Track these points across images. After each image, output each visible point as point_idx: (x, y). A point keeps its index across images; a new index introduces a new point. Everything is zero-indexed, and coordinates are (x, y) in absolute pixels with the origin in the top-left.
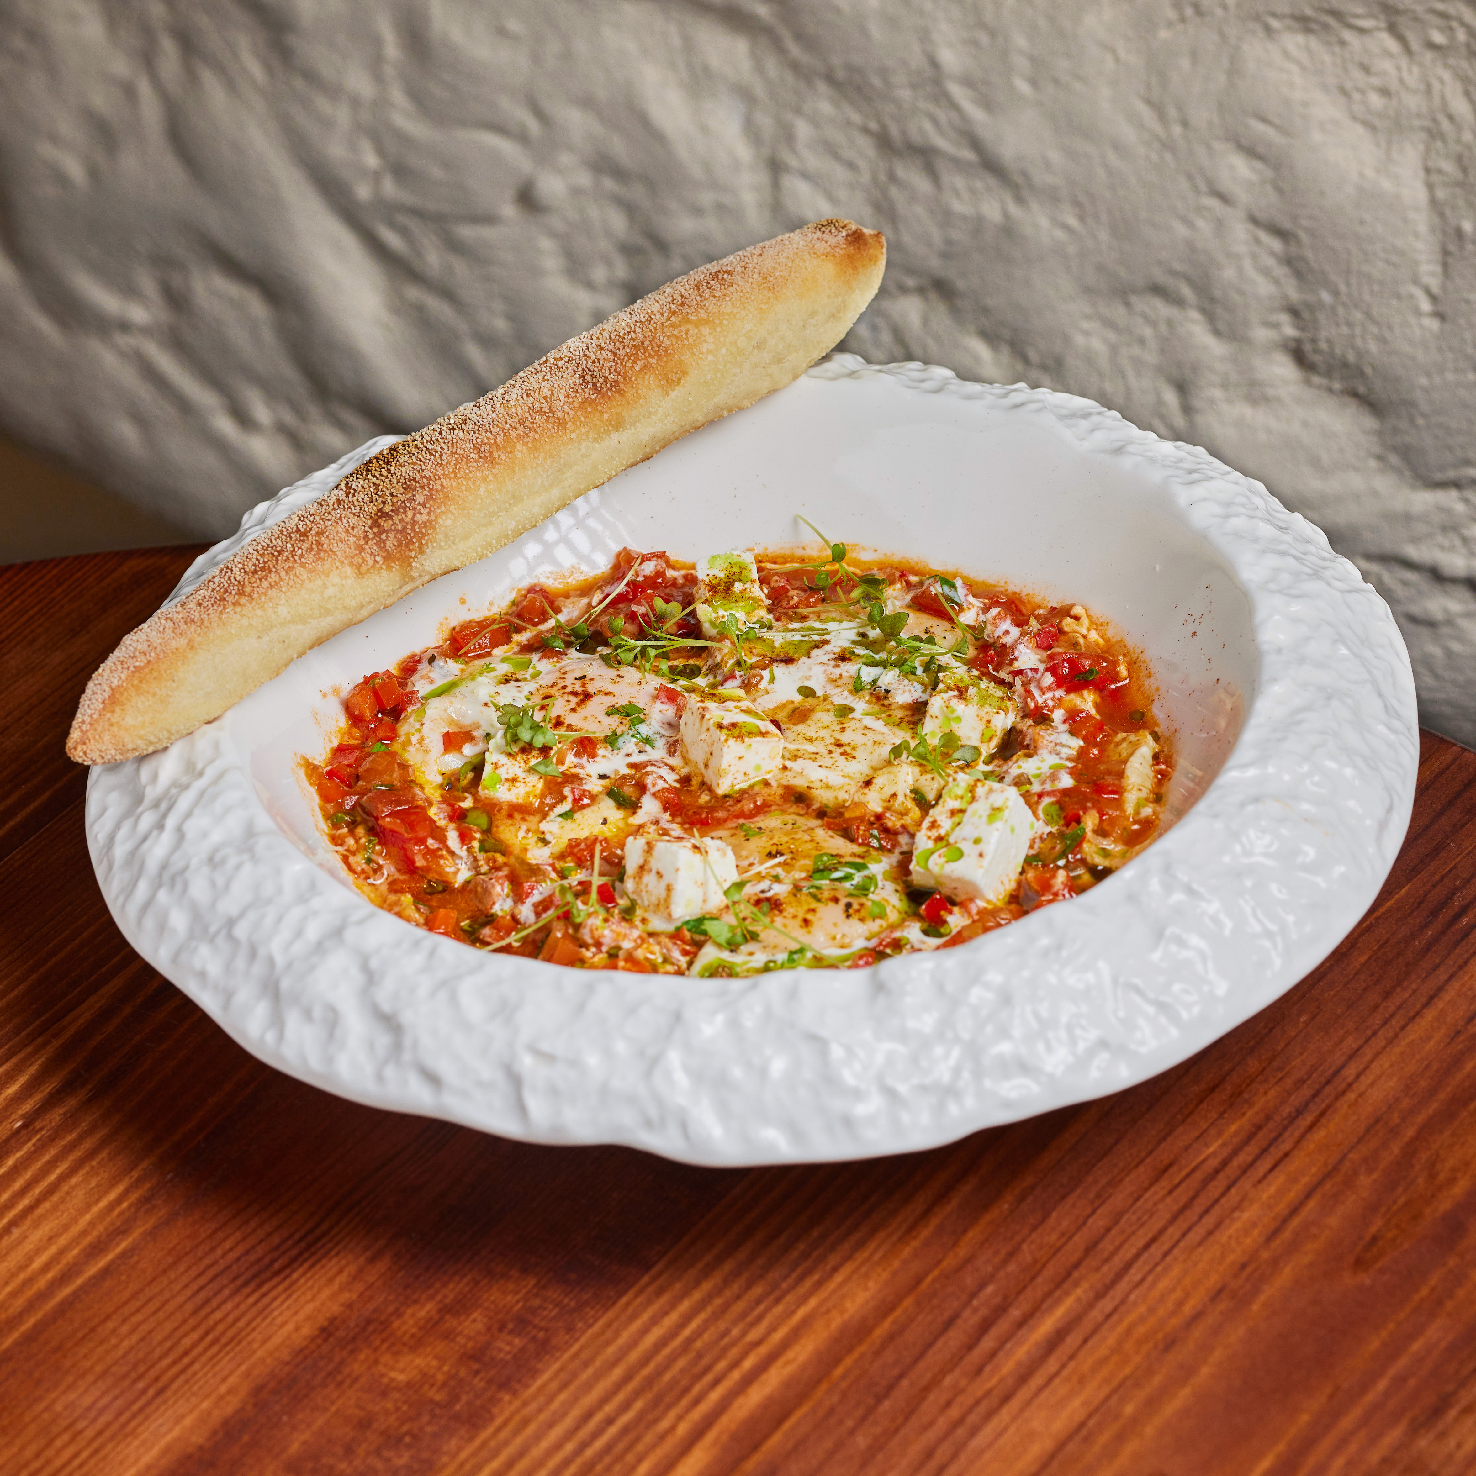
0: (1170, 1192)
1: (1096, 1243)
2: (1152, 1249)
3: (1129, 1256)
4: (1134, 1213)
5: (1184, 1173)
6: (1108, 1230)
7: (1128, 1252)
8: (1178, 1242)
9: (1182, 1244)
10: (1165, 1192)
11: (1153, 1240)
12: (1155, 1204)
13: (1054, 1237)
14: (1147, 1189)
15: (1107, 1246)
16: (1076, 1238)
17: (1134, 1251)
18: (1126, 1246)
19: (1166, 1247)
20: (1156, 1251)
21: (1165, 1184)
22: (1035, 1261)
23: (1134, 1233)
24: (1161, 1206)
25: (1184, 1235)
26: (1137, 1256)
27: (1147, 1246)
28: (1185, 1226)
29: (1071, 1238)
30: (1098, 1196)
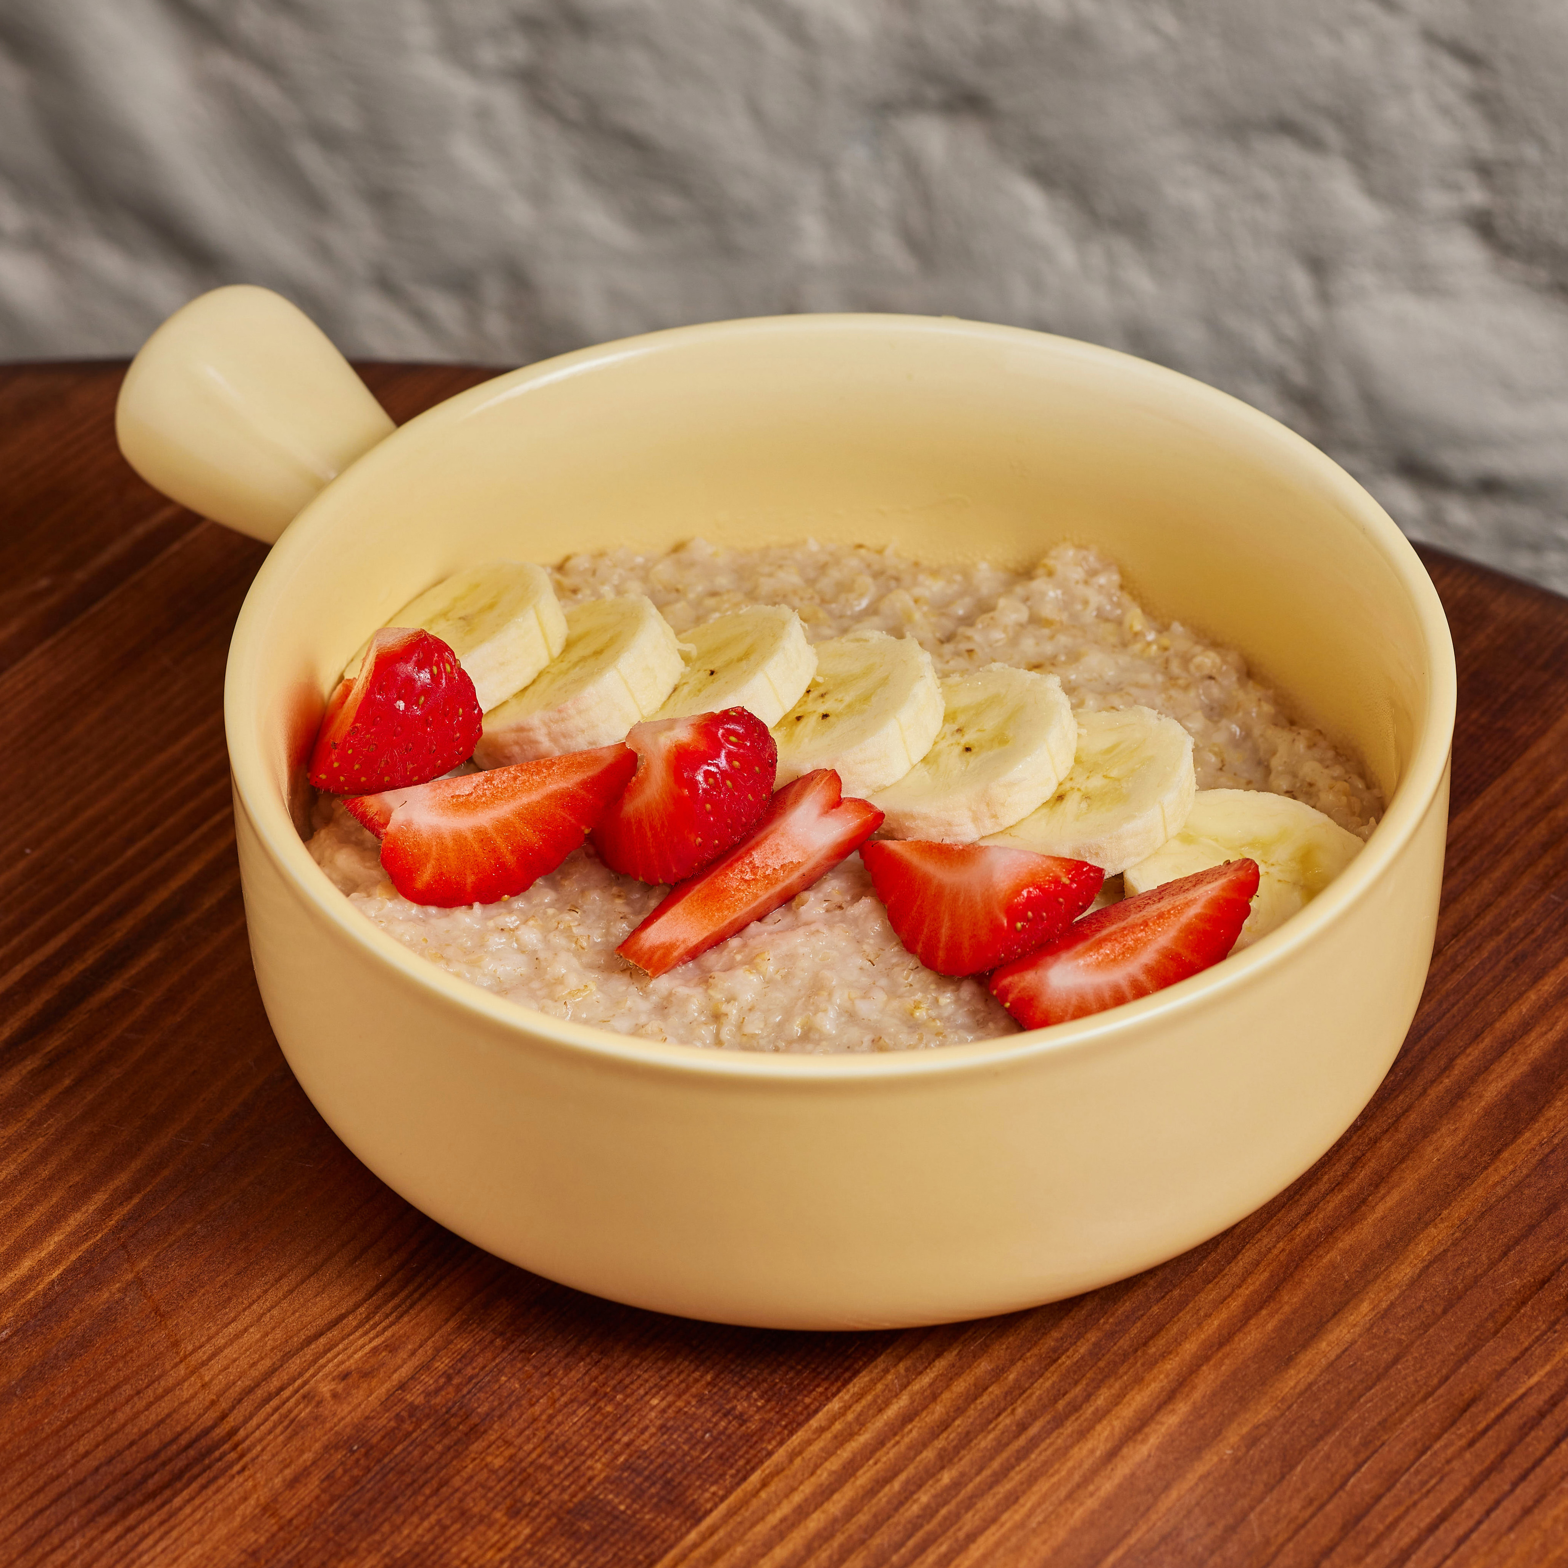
0: (1471, 1444)
1: (1358, 1519)
2: (1440, 1533)
3: (1406, 1541)
4: (1417, 1472)
5: (1492, 1415)
6: (1378, 1498)
7: (1405, 1535)
8: (1479, 1522)
9: (1484, 1527)
10: (1463, 1442)
11: (1443, 1518)
12: (1448, 1461)
13: (1297, 1504)
14: (1438, 1437)
15: (1374, 1523)
16: (1329, 1507)
17: (1414, 1533)
18: (1402, 1525)
19: (1460, 1531)
20: (1447, 1534)
21: (1463, 1428)
22: (1267, 1542)
23: (1415, 1504)
24: (1456, 1464)
25: (1488, 1513)
26: (1418, 1542)
27: (1433, 1528)
28: (1491, 1498)
29: (1322, 1507)
30: (1365, 1443)
